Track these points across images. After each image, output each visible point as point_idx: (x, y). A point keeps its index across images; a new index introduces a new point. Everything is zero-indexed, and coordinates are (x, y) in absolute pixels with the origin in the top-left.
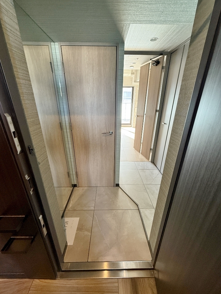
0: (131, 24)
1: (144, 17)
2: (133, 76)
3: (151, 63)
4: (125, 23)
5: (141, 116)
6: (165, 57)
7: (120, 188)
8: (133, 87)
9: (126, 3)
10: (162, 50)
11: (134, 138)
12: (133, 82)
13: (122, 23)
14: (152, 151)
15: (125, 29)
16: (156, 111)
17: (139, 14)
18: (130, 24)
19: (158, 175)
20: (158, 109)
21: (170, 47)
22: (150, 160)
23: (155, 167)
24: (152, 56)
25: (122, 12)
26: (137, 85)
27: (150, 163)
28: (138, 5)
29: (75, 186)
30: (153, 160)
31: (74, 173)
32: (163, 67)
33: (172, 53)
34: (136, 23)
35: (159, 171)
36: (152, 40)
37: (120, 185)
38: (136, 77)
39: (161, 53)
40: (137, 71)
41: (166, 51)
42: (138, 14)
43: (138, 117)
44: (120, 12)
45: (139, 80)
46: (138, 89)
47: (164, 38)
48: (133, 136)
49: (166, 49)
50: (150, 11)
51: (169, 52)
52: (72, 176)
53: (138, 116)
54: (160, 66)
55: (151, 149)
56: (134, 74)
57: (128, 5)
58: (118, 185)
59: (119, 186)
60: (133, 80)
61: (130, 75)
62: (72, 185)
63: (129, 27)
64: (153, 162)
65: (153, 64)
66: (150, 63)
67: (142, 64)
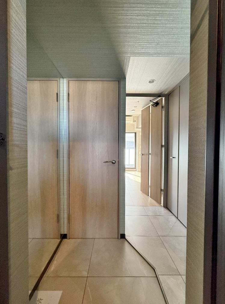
0: (131, 58)
1: (142, 49)
2: (135, 123)
3: (151, 106)
4: (126, 56)
5: (146, 154)
6: (164, 98)
7: (126, 241)
8: (135, 133)
9: (126, 34)
10: (160, 92)
11: (140, 182)
12: (135, 128)
13: (123, 55)
14: (163, 193)
15: (126, 63)
16: (162, 146)
17: (138, 46)
18: (130, 56)
19: (175, 223)
20: (164, 144)
21: (167, 89)
22: (162, 204)
23: (170, 212)
24: (151, 98)
25: (123, 44)
26: (139, 131)
27: (163, 207)
28: (136, 36)
29: (64, 237)
30: (166, 205)
31: (66, 216)
32: (162, 107)
33: (169, 95)
34: (135, 55)
35: (176, 218)
36: (150, 82)
37: (127, 237)
38: (138, 124)
39: (159, 95)
40: (138, 117)
41: (163, 93)
42: (136, 46)
43: (143, 156)
44: (121, 44)
45: (140, 126)
46: (141, 134)
47: (161, 80)
48: (139, 180)
49: (163, 92)
50: (147, 43)
51: (167, 94)
52: (62, 221)
53: (142, 154)
54: (159, 107)
55: (161, 190)
56: (135, 121)
57: (128, 36)
58: (123, 236)
59: (125, 238)
60: (135, 127)
61: (132, 122)
62: (61, 235)
63: (129, 61)
64: (167, 206)
65: (153, 105)
66: (149, 106)
67: (142, 108)
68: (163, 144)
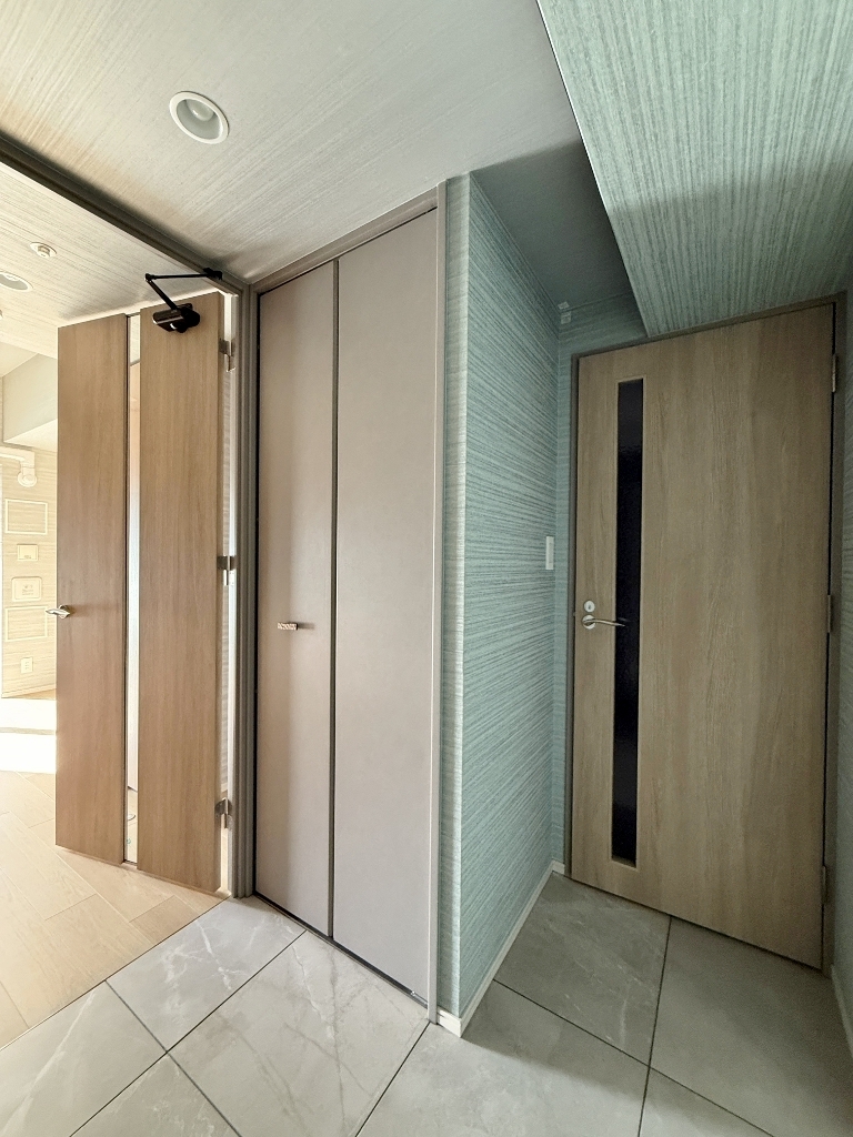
3: (137, 322)
6: (231, 300)
14: (227, 820)
16: (220, 563)
22: (225, 886)
27: (233, 904)
30: (250, 879)
32: (223, 346)
33: (260, 295)
39: (209, 267)
51: (250, 285)
53: (70, 610)
55: (218, 805)
64: (255, 888)
66: (129, 317)
68: (231, 551)
